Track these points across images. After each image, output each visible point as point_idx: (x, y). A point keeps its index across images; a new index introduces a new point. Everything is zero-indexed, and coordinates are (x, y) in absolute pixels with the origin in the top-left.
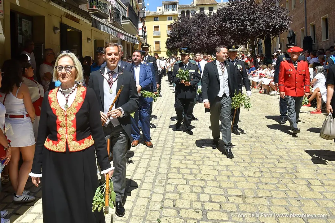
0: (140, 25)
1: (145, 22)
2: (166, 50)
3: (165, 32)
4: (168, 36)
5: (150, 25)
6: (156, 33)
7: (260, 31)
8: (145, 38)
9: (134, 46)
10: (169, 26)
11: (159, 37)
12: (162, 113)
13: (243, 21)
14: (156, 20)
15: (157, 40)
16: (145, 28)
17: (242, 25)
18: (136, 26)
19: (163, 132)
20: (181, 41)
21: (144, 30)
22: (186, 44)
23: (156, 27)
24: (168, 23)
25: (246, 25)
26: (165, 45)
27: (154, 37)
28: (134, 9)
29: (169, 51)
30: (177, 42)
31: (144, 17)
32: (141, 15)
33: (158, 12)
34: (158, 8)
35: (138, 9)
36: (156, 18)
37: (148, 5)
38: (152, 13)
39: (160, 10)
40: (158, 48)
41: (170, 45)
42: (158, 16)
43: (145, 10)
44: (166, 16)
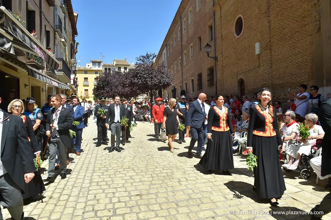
0: (72, 76)
1: (77, 74)
2: (93, 96)
3: (92, 83)
4: (95, 86)
5: (80, 77)
6: (86, 83)
7: (155, 85)
8: (77, 86)
9: (67, 92)
10: (95, 79)
11: (88, 86)
15: (86, 88)
16: (77, 79)
17: (145, 81)
18: (68, 77)
19: (87, 157)
20: (104, 89)
21: (75, 80)
22: (108, 92)
23: (86, 79)
24: (95, 76)
26: (92, 92)
27: (84, 86)
28: (67, 63)
29: (95, 97)
30: (101, 90)
31: (76, 71)
32: (73, 69)
33: (87, 67)
34: (87, 65)
35: (71, 63)
36: (86, 72)
37: (79, 61)
38: (82, 68)
39: (88, 66)
40: (87, 95)
41: (96, 92)
42: (87, 70)
43: (76, 65)
44: (93, 70)
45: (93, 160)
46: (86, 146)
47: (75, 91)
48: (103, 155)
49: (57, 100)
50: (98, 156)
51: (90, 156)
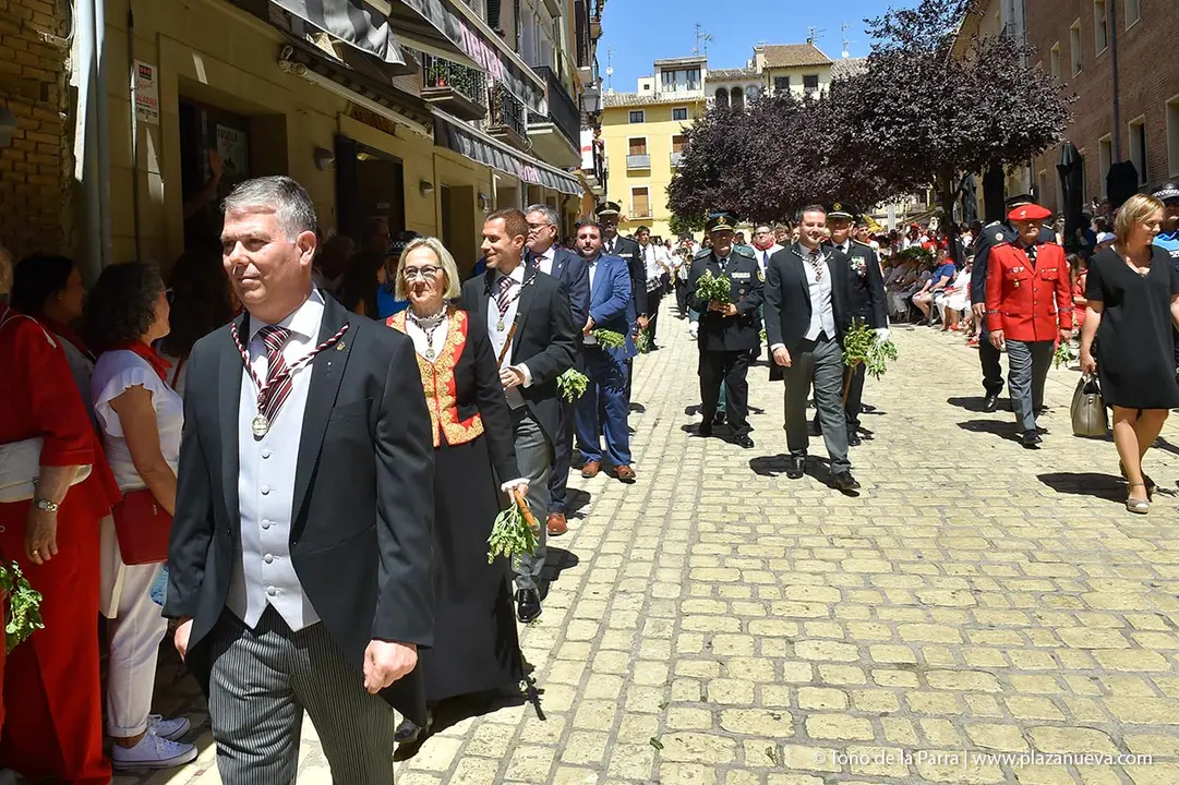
0: (586, 137)
1: (603, 128)
2: (669, 214)
3: (664, 160)
4: (676, 170)
5: (616, 137)
6: (637, 162)
7: (968, 146)
8: (602, 176)
9: (568, 204)
10: (676, 140)
11: (646, 173)
12: (660, 413)
13: (912, 117)
14: (637, 121)
15: (639, 182)
16: (602, 147)
17: (912, 132)
18: (572, 141)
19: (663, 471)
20: (715, 184)
21: (598, 151)
22: (732, 194)
23: (638, 143)
24: (675, 127)
25: (925, 131)
26: (665, 199)
27: (631, 174)
28: (566, 85)
29: (677, 219)
30: (703, 189)
31: (598, 112)
32: (589, 106)
33: (642, 93)
34: (642, 82)
35: (579, 85)
36: (637, 114)
37: (610, 71)
38: (621, 99)
39: (647, 87)
40: (644, 210)
41: (681, 199)
42: (641, 107)
43: (599, 88)
44: (668, 105)
45: (686, 489)
46: (655, 425)
47: (596, 198)
48: (727, 470)
49: (511, 235)
50: (706, 471)
51: (673, 470)
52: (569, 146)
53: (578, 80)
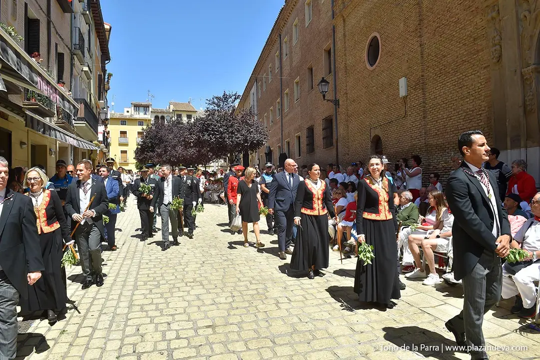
0: (101, 129)
1: (108, 126)
2: (135, 161)
3: (134, 140)
4: (138, 144)
5: (114, 130)
6: (123, 140)
7: (238, 144)
9: (92, 156)
10: (139, 133)
11: (127, 145)
12: (126, 240)
13: (222, 133)
14: (123, 124)
15: (124, 148)
17: (220, 138)
18: (94, 130)
19: (125, 263)
20: (153, 151)
21: (106, 135)
22: (160, 155)
23: (123, 133)
24: (139, 128)
25: (225, 137)
26: (134, 155)
27: (120, 145)
28: (93, 107)
29: (138, 164)
30: (149, 153)
31: (107, 119)
32: (103, 117)
33: (126, 114)
34: (126, 110)
35: (99, 108)
36: (123, 122)
37: (113, 104)
38: (117, 115)
39: (128, 112)
40: (125, 159)
41: (140, 156)
42: (125, 119)
43: (107, 110)
44: (136, 120)
45: (134, 269)
46: (123, 244)
47: (105, 153)
48: (150, 261)
50: (142, 261)
51: (129, 262)
52: (93, 132)
53: (99, 106)
